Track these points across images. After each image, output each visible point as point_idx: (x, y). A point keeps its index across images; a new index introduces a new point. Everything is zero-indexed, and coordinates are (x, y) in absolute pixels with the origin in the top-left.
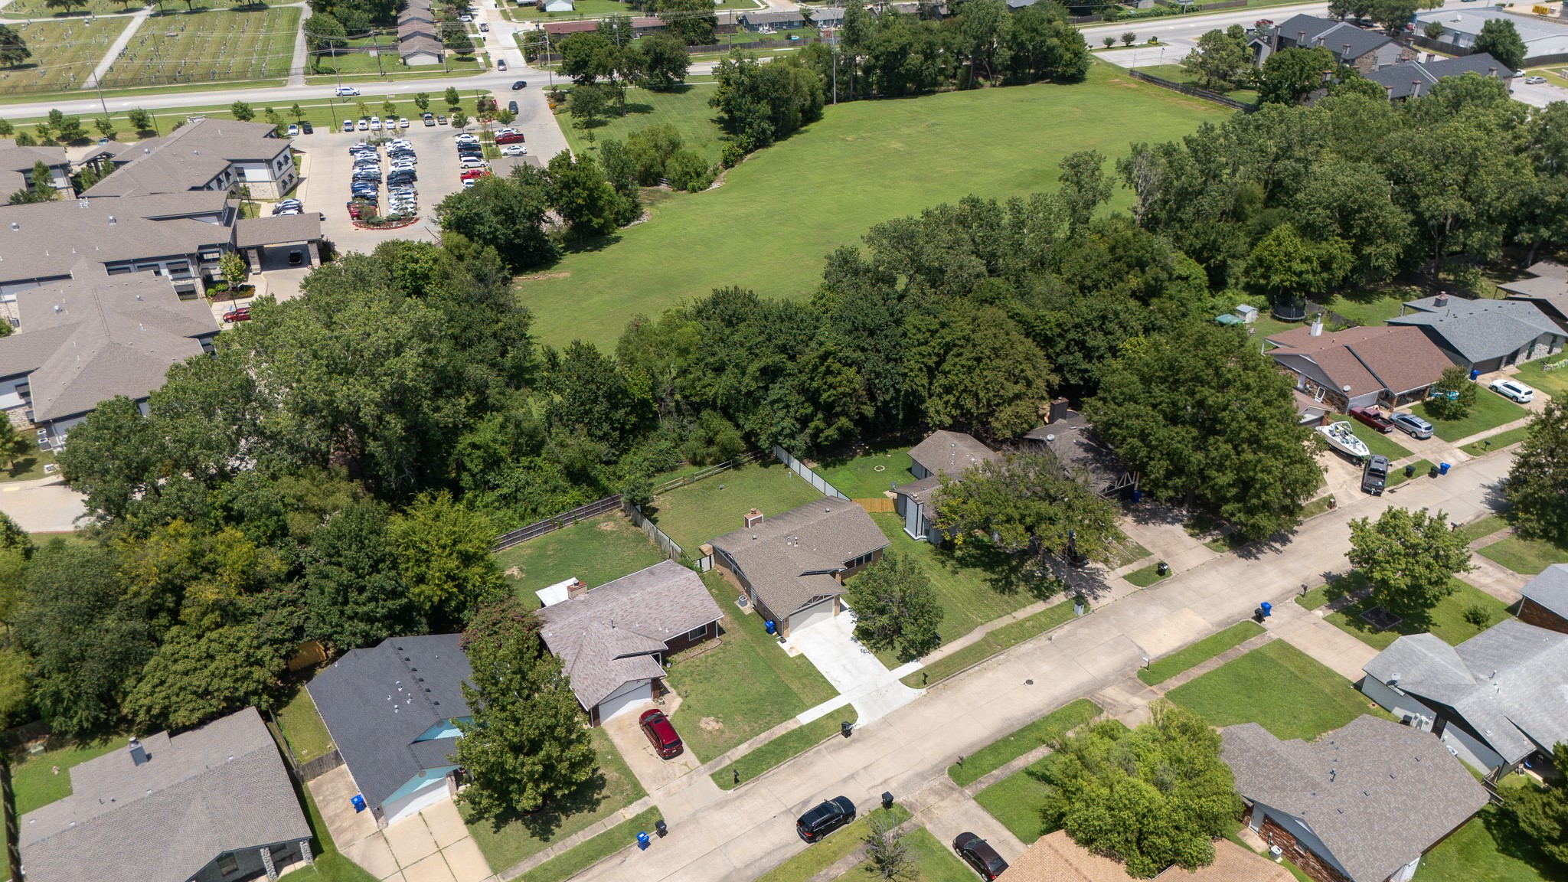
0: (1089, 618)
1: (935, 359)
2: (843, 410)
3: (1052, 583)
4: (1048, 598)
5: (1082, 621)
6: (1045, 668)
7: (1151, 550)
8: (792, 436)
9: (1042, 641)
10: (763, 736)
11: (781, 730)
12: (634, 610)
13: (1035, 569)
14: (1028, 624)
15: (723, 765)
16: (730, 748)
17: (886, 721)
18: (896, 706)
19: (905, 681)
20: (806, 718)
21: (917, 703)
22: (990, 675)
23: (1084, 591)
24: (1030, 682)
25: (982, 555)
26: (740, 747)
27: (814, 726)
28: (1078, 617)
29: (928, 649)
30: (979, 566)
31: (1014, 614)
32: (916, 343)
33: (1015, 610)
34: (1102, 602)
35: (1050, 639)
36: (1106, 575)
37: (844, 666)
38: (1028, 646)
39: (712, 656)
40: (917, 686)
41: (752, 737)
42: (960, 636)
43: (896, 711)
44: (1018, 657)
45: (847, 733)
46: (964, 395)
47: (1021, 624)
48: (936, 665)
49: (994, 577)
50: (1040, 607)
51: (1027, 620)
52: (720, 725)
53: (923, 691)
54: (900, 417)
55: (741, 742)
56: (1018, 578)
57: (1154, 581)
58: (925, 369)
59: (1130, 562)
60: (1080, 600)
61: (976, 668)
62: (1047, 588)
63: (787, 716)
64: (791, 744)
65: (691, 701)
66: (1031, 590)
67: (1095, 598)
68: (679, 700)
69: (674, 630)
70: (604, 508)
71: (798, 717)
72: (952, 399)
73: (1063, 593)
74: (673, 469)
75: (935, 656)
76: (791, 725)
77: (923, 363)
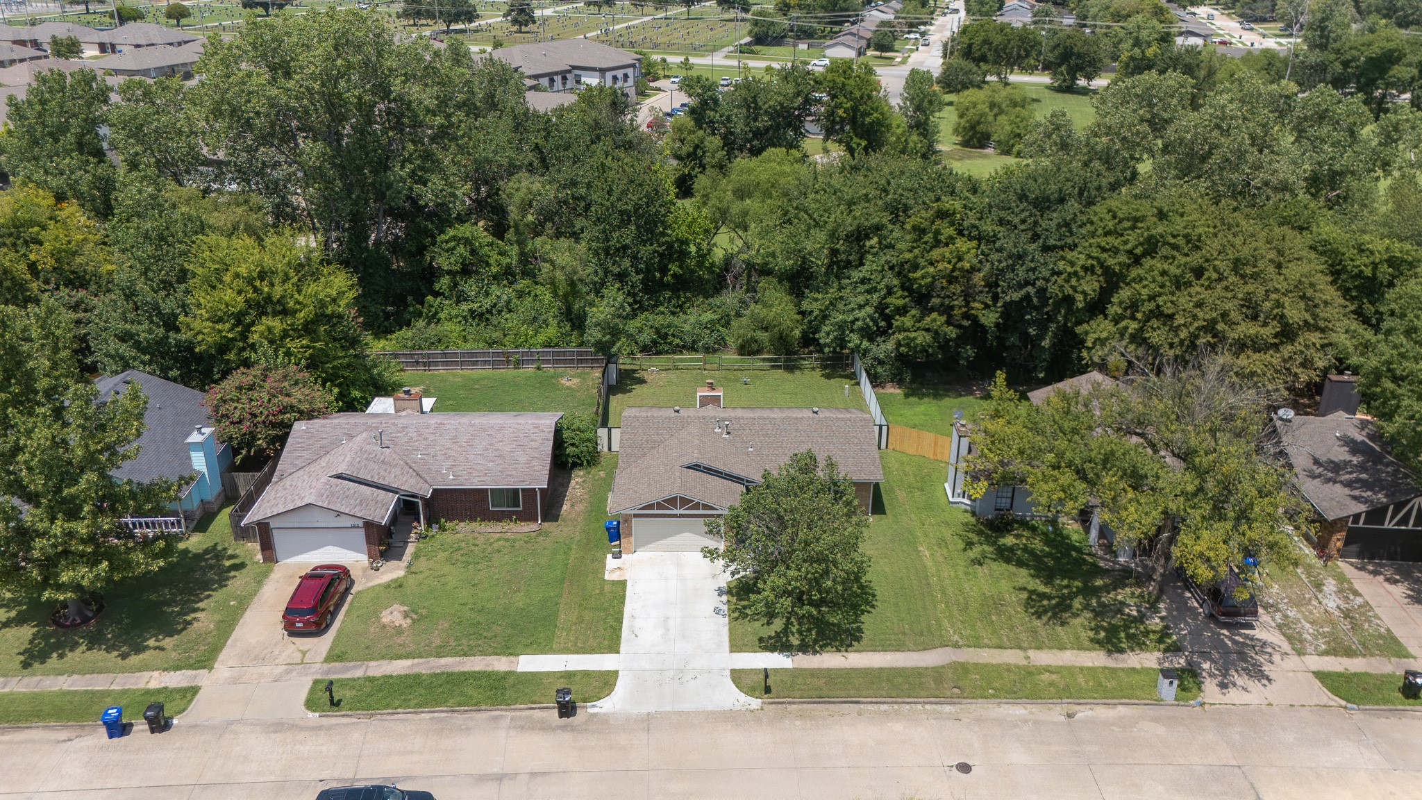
0: (1183, 712)
1: (1123, 258)
2: (942, 305)
3: (1146, 633)
4: (1121, 651)
5: (1162, 711)
6: (1018, 756)
7: (1412, 651)
8: (869, 334)
9: (1054, 714)
10: (443, 661)
11: (476, 664)
12: (432, 437)
13: (1130, 602)
14: (1046, 677)
15: (348, 675)
16: (383, 658)
17: (648, 722)
18: (686, 706)
19: (738, 676)
20: (529, 663)
21: (730, 717)
22: (898, 727)
23: (1206, 666)
24: (965, 768)
25: (1049, 555)
26: (398, 662)
27: (534, 679)
28: (1159, 702)
29: (825, 646)
30: (1028, 566)
31: (1031, 653)
32: (1100, 231)
33: (1039, 648)
34: (1233, 695)
35: (1070, 716)
36: (1276, 658)
37: (666, 619)
38: (1016, 711)
39: (507, 540)
40: (750, 691)
41: (430, 655)
42: (899, 648)
43: (681, 713)
44: (979, 720)
45: (567, 710)
46: (1155, 323)
47: (1030, 672)
48: (814, 673)
49: (1042, 588)
50: (1096, 659)
51: (1048, 669)
52: (406, 623)
53: (755, 703)
54: (1046, 343)
55: (408, 656)
56: (1086, 607)
57: (1386, 701)
58: (1099, 271)
59: (1349, 653)
60: (1188, 678)
61: (884, 707)
62: (1130, 637)
63: (510, 650)
64: (470, 691)
65: (412, 581)
66: (1096, 629)
67: (1223, 686)
68: (401, 573)
69: (462, 479)
70: (580, 361)
71: (522, 658)
72: (1133, 326)
73: (1160, 655)
74: (708, 350)
75: (830, 660)
76: (500, 664)
77: (1097, 259)
